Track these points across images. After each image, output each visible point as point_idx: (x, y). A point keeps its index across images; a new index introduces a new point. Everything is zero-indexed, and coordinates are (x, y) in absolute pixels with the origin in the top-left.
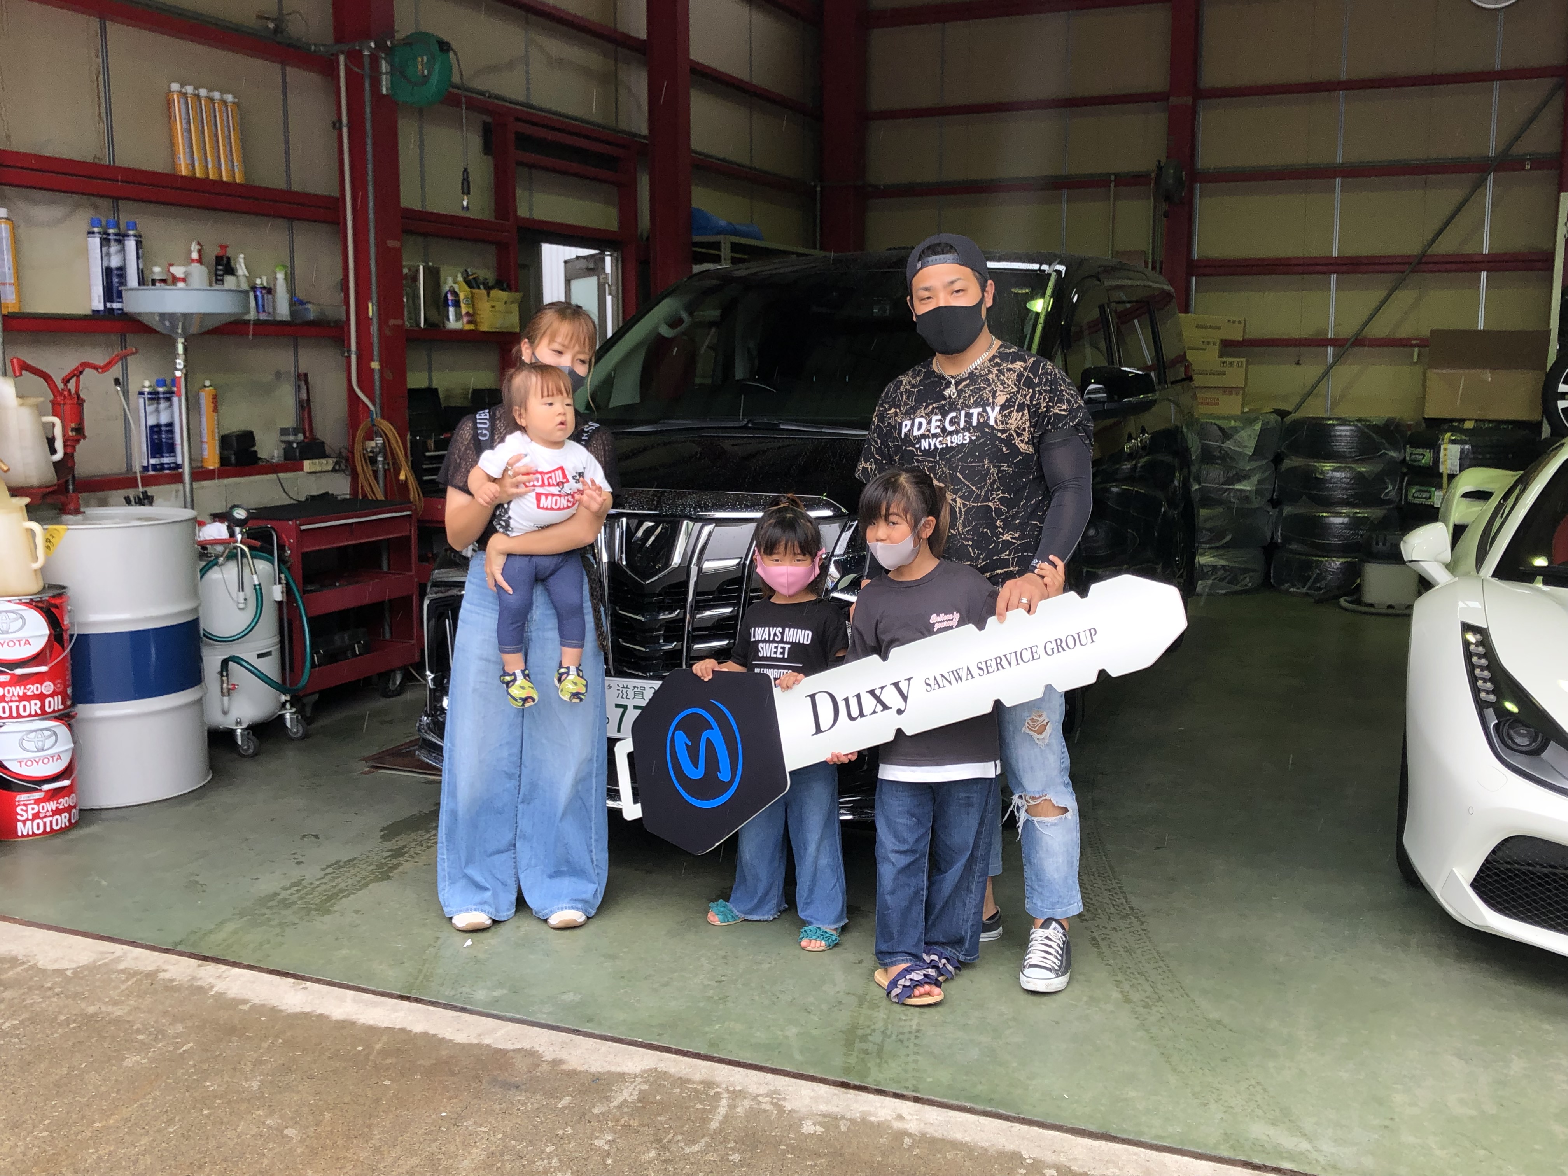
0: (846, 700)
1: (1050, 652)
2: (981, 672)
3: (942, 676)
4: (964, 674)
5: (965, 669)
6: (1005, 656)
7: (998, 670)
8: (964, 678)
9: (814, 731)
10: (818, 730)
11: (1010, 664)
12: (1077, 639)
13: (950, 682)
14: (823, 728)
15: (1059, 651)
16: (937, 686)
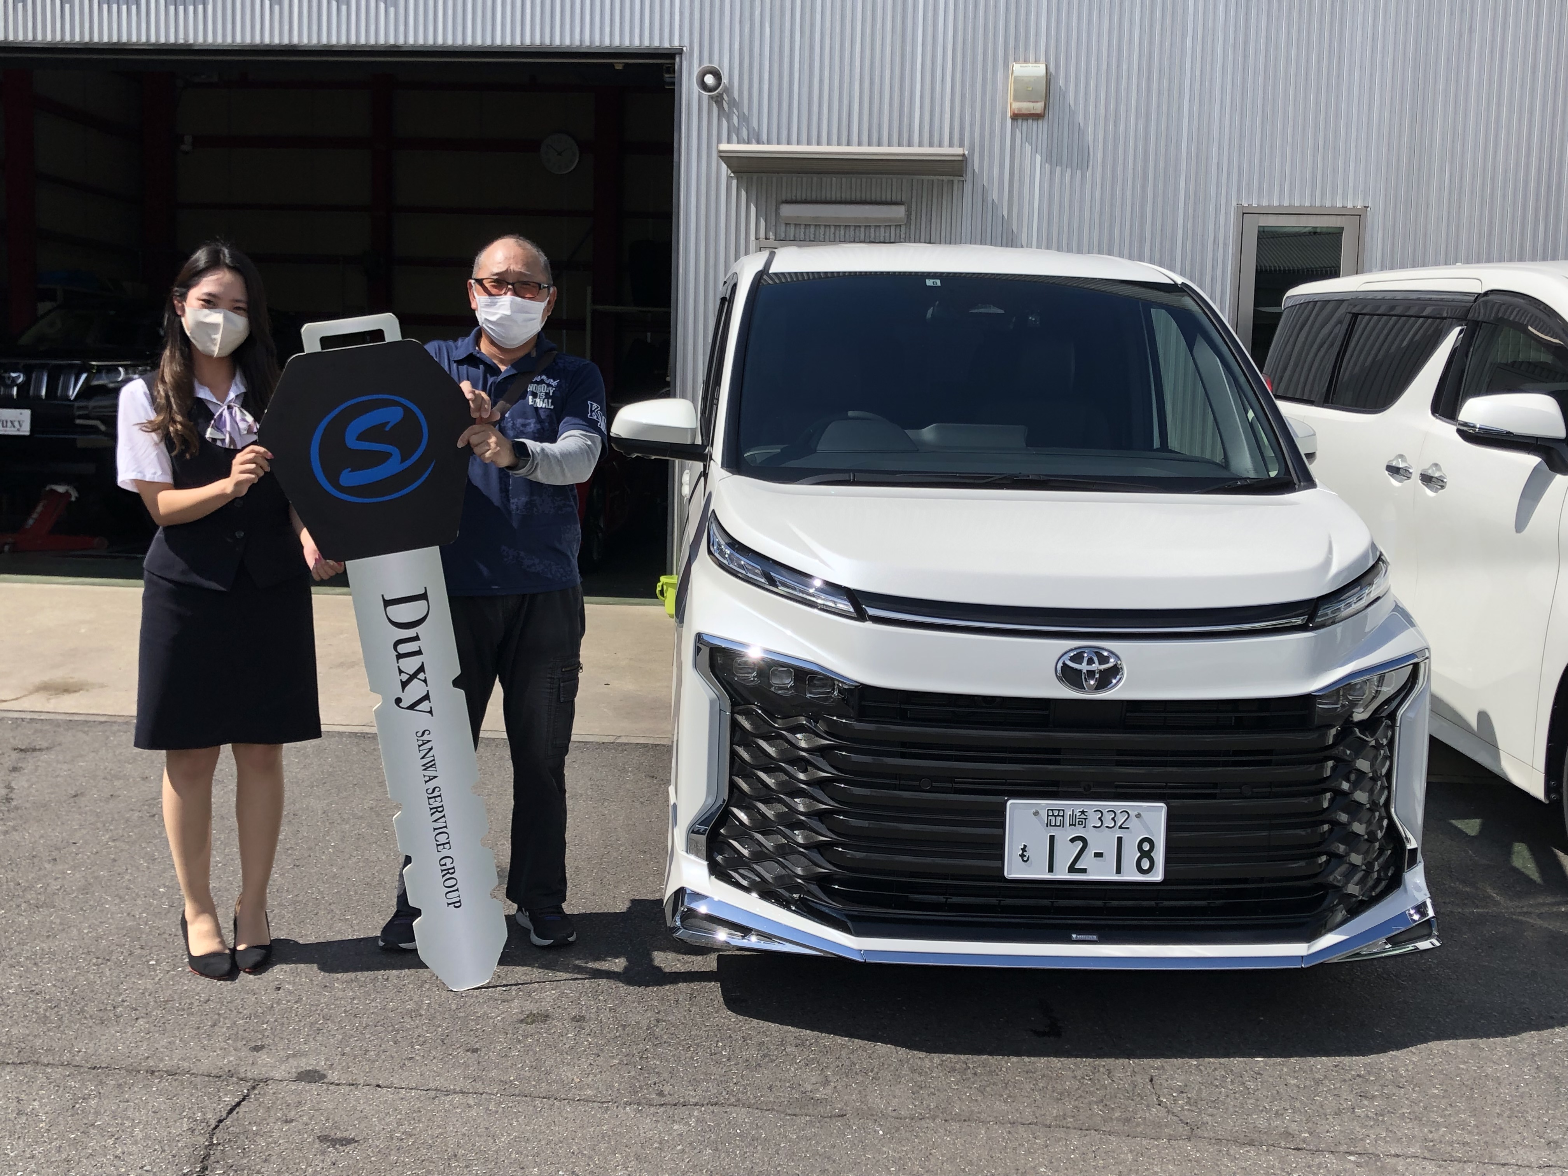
0: (416, 638)
1: (443, 862)
2: (430, 791)
3: (431, 749)
4: (430, 773)
5: (434, 774)
6: (444, 816)
7: (431, 809)
8: (427, 773)
9: (387, 598)
10: (387, 603)
11: (435, 821)
12: (453, 889)
13: (423, 758)
14: (389, 608)
15: (442, 871)
16: (421, 743)
